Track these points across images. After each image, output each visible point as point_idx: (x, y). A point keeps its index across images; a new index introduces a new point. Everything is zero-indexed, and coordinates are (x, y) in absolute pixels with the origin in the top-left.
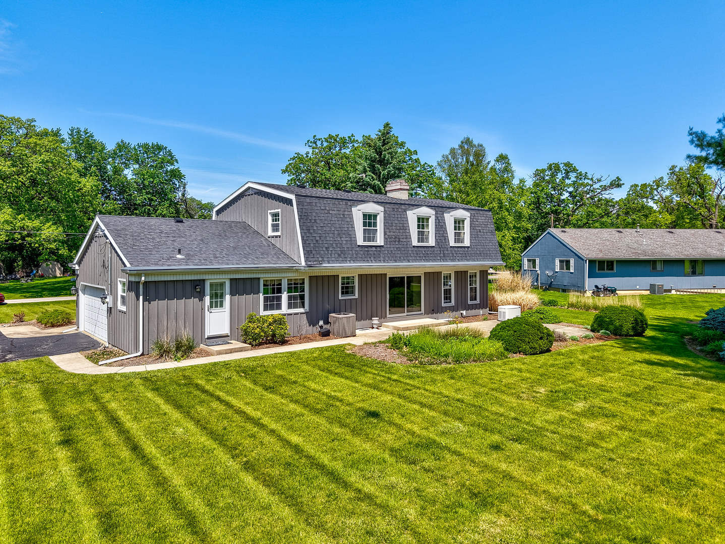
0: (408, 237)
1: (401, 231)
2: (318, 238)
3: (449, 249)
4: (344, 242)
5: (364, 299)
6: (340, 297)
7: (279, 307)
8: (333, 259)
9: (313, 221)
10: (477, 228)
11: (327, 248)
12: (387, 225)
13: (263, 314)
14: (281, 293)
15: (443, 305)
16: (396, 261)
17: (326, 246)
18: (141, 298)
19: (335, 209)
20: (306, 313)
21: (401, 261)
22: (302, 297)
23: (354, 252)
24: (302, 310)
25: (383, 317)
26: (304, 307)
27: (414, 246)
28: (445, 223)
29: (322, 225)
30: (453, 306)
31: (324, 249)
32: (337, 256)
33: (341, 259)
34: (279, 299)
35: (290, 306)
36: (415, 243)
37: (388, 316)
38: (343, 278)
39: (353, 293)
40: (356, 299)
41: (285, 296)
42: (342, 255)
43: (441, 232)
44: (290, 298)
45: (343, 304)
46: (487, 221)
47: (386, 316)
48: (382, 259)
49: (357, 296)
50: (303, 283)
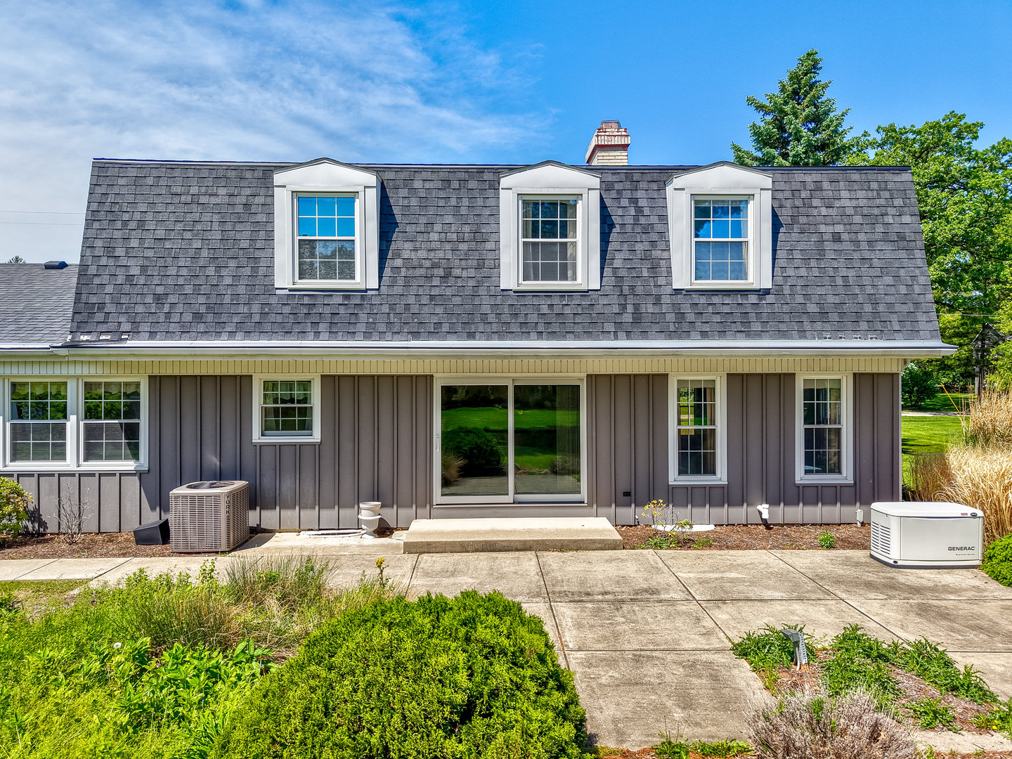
0: (488, 266)
2: (135, 271)
3: (666, 300)
4: (228, 281)
5: (347, 446)
6: (256, 437)
7: (60, 454)
8: (172, 327)
9: (133, 225)
11: (159, 299)
14: (65, 417)
15: (674, 477)
17: (160, 290)
19: (222, 191)
20: (140, 474)
22: (132, 432)
23: (256, 308)
24: (129, 465)
26: (136, 456)
29: (161, 234)
30: (722, 487)
31: (149, 299)
32: (188, 317)
33: (202, 328)
35: (91, 452)
36: (510, 276)
37: (438, 497)
38: (269, 385)
39: (305, 426)
40: (313, 445)
41: (73, 426)
42: (210, 318)
43: (639, 247)
44: (91, 432)
45: (268, 456)
46: (882, 202)
47: (429, 500)
49: (316, 436)
50: (137, 394)
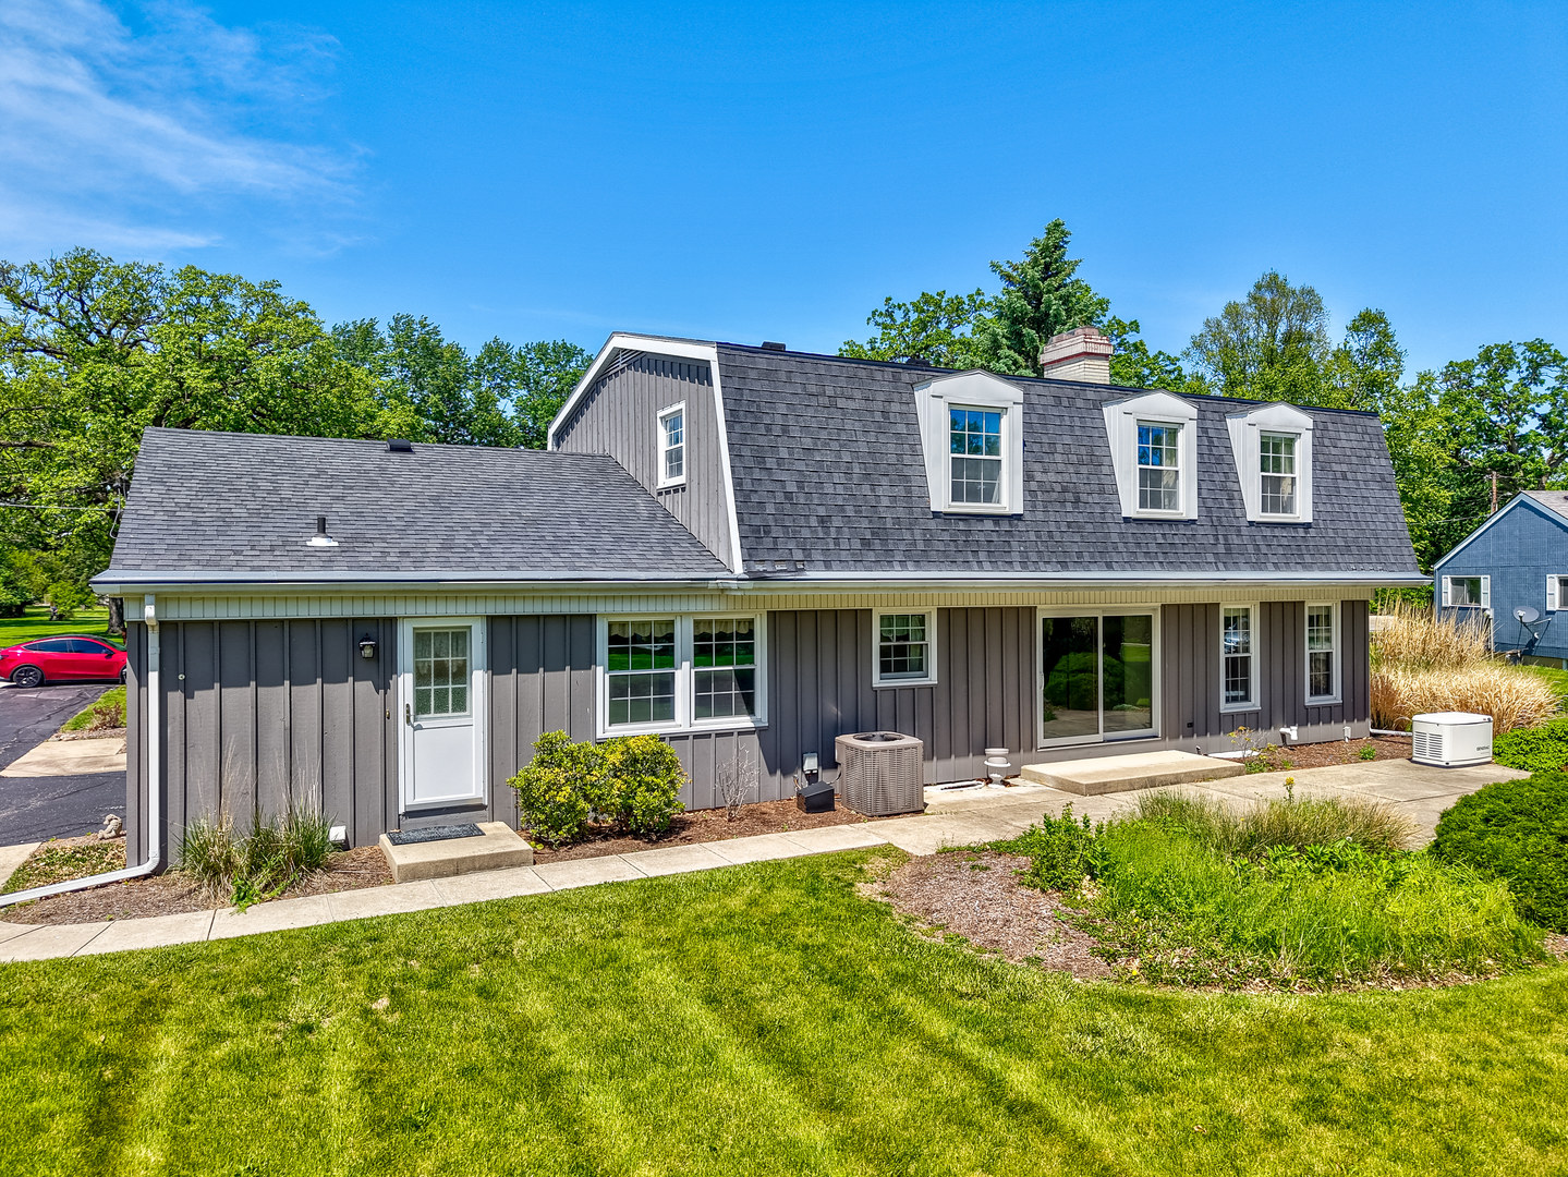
0: (1109, 490)
1: (1084, 470)
2: (792, 487)
3: (1244, 531)
4: (885, 502)
5: (960, 687)
6: (877, 682)
7: (665, 710)
8: (844, 555)
9: (777, 431)
10: (1335, 467)
11: (822, 520)
12: (1036, 448)
13: (607, 735)
14: (672, 665)
15: (1225, 708)
16: (1064, 565)
17: (822, 511)
18: (154, 677)
19: (857, 394)
20: (759, 731)
21: (1079, 564)
22: (746, 680)
23: (918, 535)
24: (745, 722)
25: (1023, 745)
26: (751, 712)
27: (1127, 520)
28: (1229, 449)
29: (808, 442)
30: (1257, 713)
31: (814, 522)
32: (857, 544)
33: (871, 556)
34: (666, 685)
35: (703, 707)
36: (1130, 506)
37: (1042, 742)
38: (886, 620)
39: (920, 666)
40: (931, 688)
41: (684, 678)
42: (877, 544)
43: (1216, 477)
44: (702, 683)
45: (885, 703)
46: (1365, 444)
47: (1032, 745)
48: (1016, 557)
49: (933, 678)
50: (750, 635)
